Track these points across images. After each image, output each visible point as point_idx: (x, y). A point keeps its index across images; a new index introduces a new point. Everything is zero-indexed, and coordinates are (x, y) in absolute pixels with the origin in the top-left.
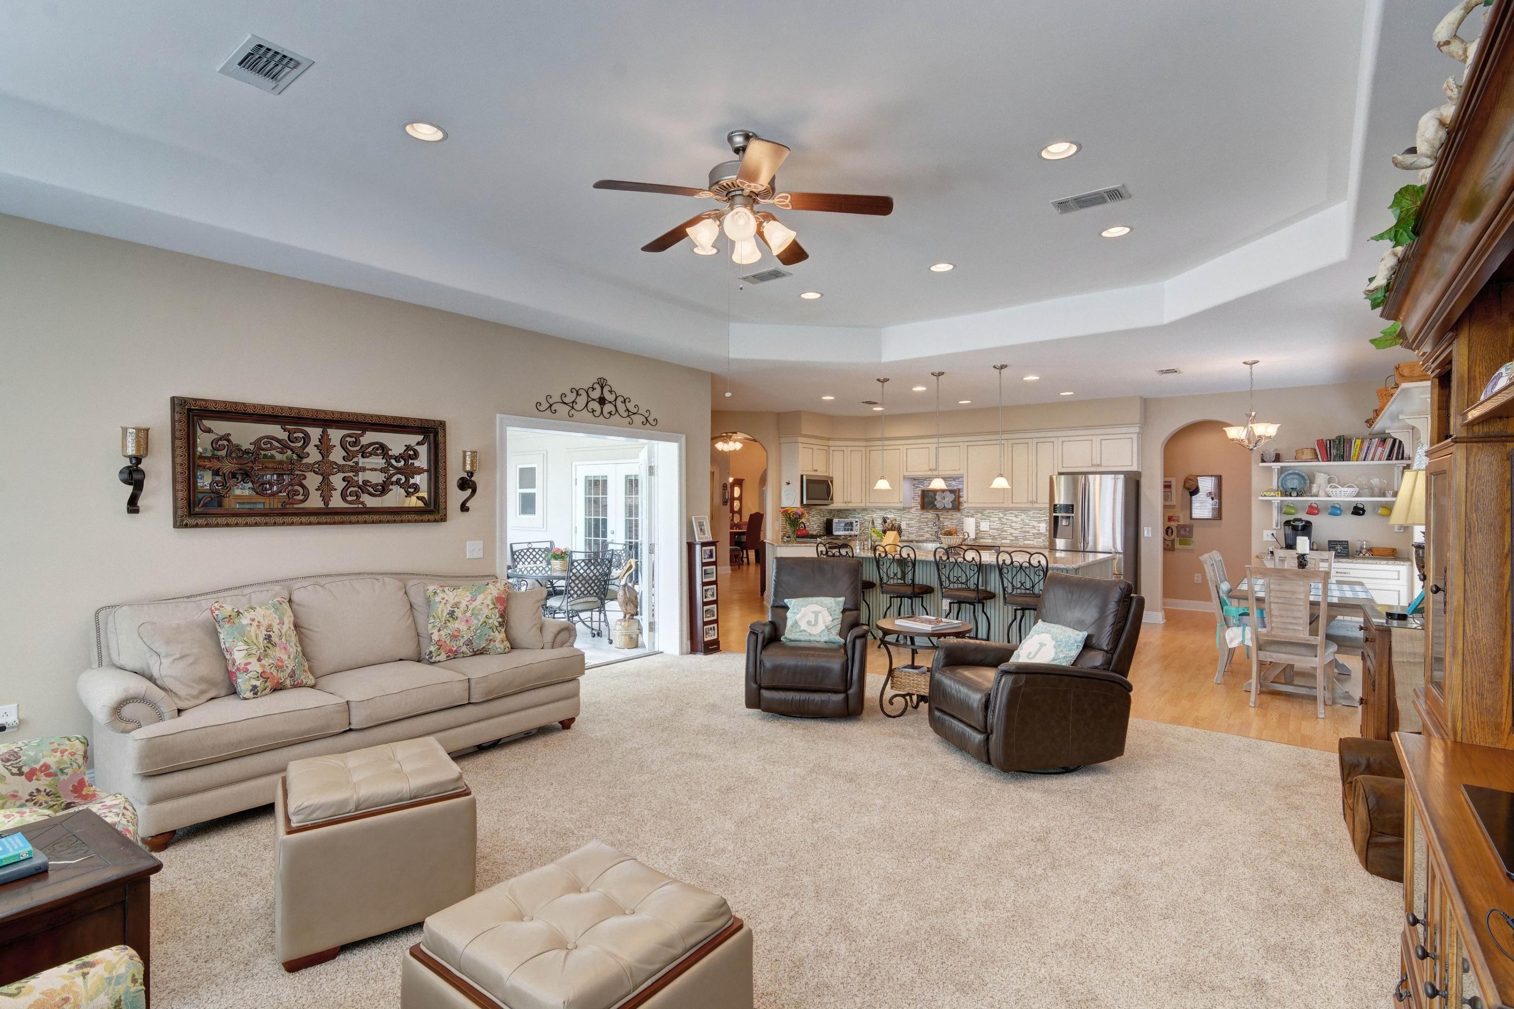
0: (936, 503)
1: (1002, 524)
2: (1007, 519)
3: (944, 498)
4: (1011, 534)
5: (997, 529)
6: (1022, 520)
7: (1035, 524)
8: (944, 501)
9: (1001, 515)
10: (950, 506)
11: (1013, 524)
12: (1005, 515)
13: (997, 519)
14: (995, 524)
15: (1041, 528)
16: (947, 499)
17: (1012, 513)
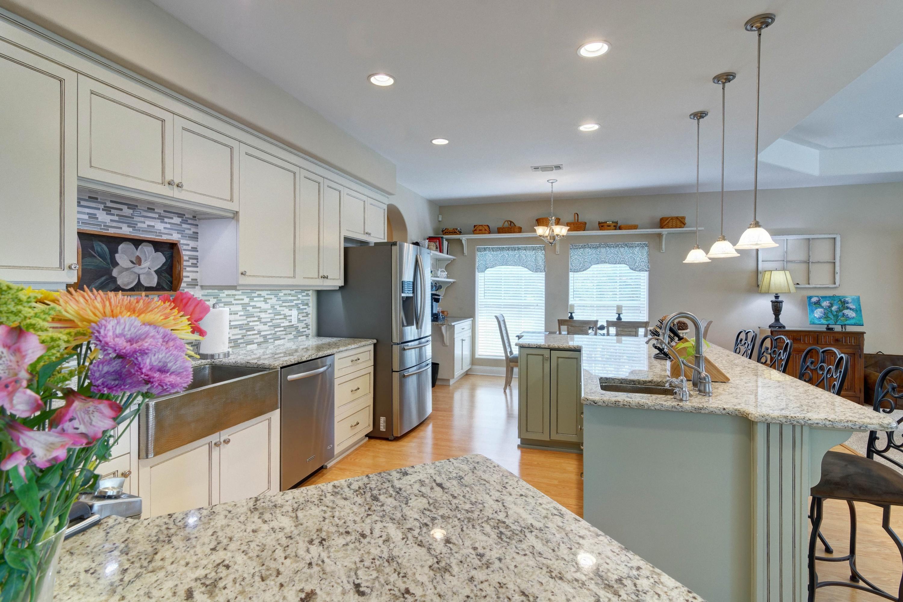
0: (115, 273)
1: (248, 316)
2: (254, 307)
3: (138, 261)
4: (259, 332)
5: (240, 327)
6: (273, 307)
7: (286, 311)
8: (137, 269)
9: (246, 300)
10: (153, 281)
11: (263, 315)
12: (252, 299)
13: (240, 308)
14: (237, 317)
15: (292, 318)
16: (145, 264)
17: (259, 296)
